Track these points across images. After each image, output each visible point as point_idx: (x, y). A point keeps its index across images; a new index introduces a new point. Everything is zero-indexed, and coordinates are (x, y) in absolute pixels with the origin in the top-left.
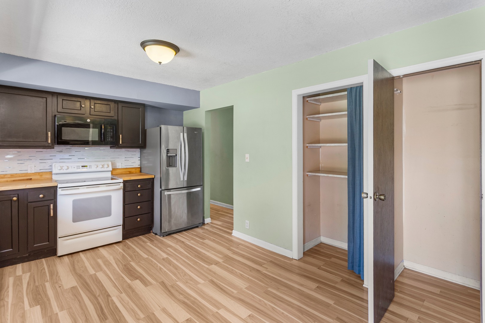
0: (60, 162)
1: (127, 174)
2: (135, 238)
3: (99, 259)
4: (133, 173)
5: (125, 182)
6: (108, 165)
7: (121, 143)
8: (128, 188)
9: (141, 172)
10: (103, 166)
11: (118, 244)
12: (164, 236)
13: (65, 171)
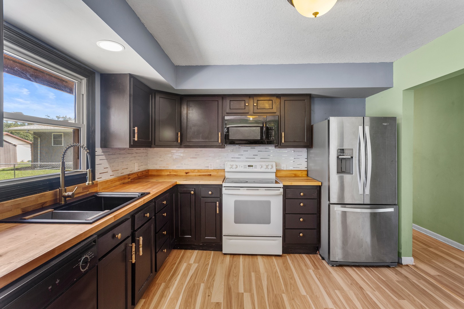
0: (232, 161)
1: (292, 177)
2: (297, 255)
3: (253, 272)
4: (298, 176)
5: (285, 188)
6: (272, 166)
7: (283, 141)
8: (289, 195)
9: (307, 175)
10: (267, 166)
11: (277, 257)
12: (333, 266)
13: (234, 170)
